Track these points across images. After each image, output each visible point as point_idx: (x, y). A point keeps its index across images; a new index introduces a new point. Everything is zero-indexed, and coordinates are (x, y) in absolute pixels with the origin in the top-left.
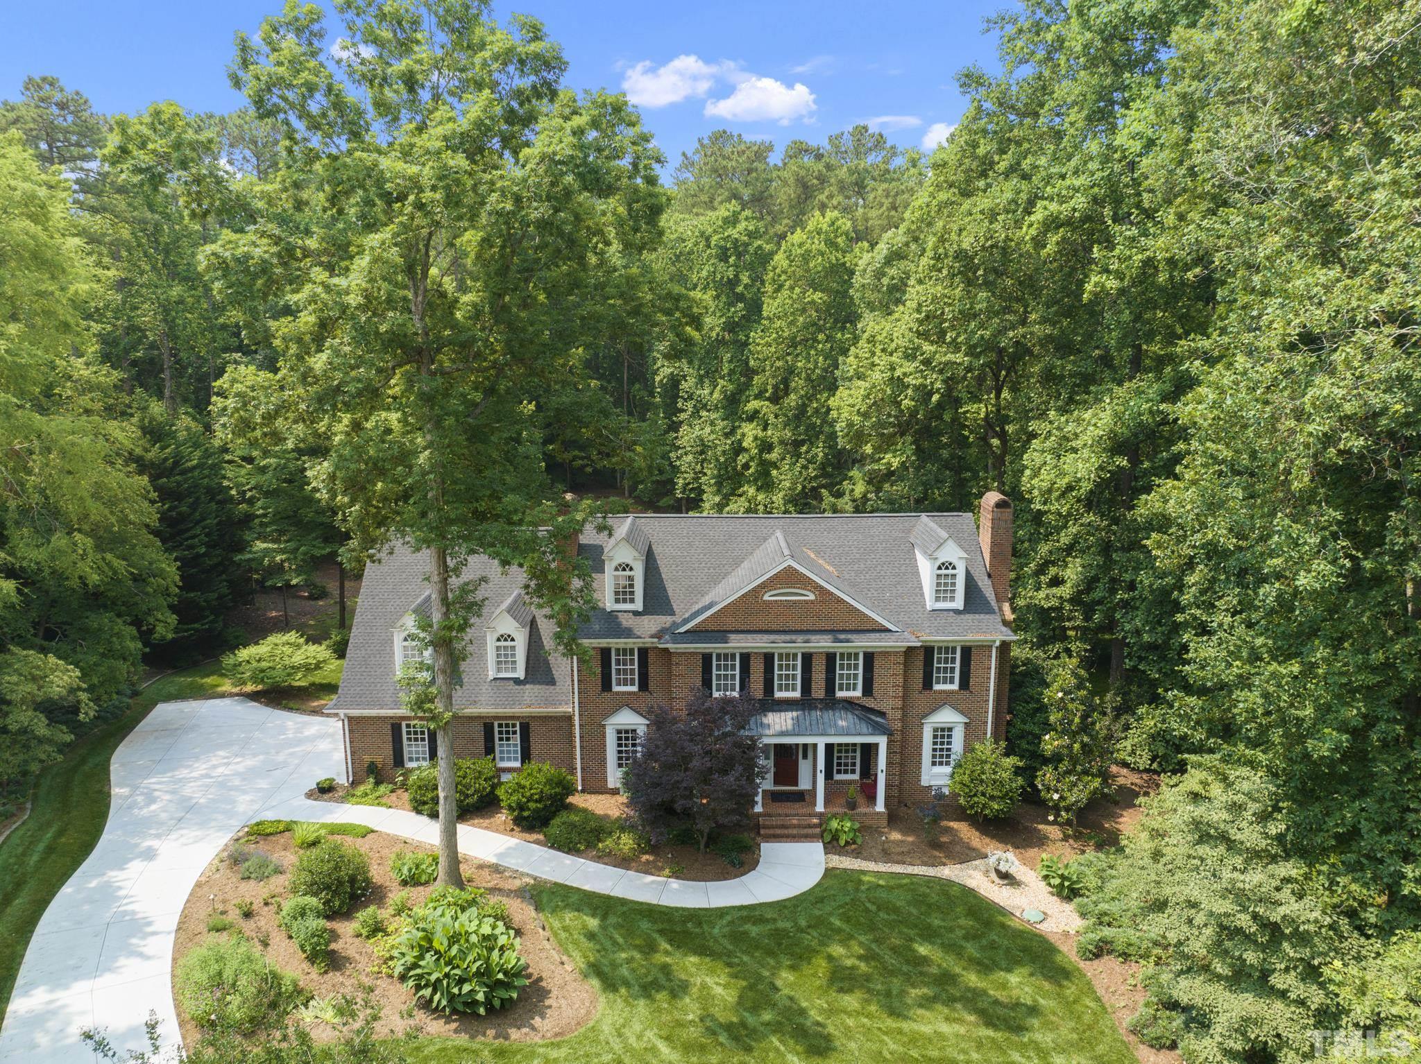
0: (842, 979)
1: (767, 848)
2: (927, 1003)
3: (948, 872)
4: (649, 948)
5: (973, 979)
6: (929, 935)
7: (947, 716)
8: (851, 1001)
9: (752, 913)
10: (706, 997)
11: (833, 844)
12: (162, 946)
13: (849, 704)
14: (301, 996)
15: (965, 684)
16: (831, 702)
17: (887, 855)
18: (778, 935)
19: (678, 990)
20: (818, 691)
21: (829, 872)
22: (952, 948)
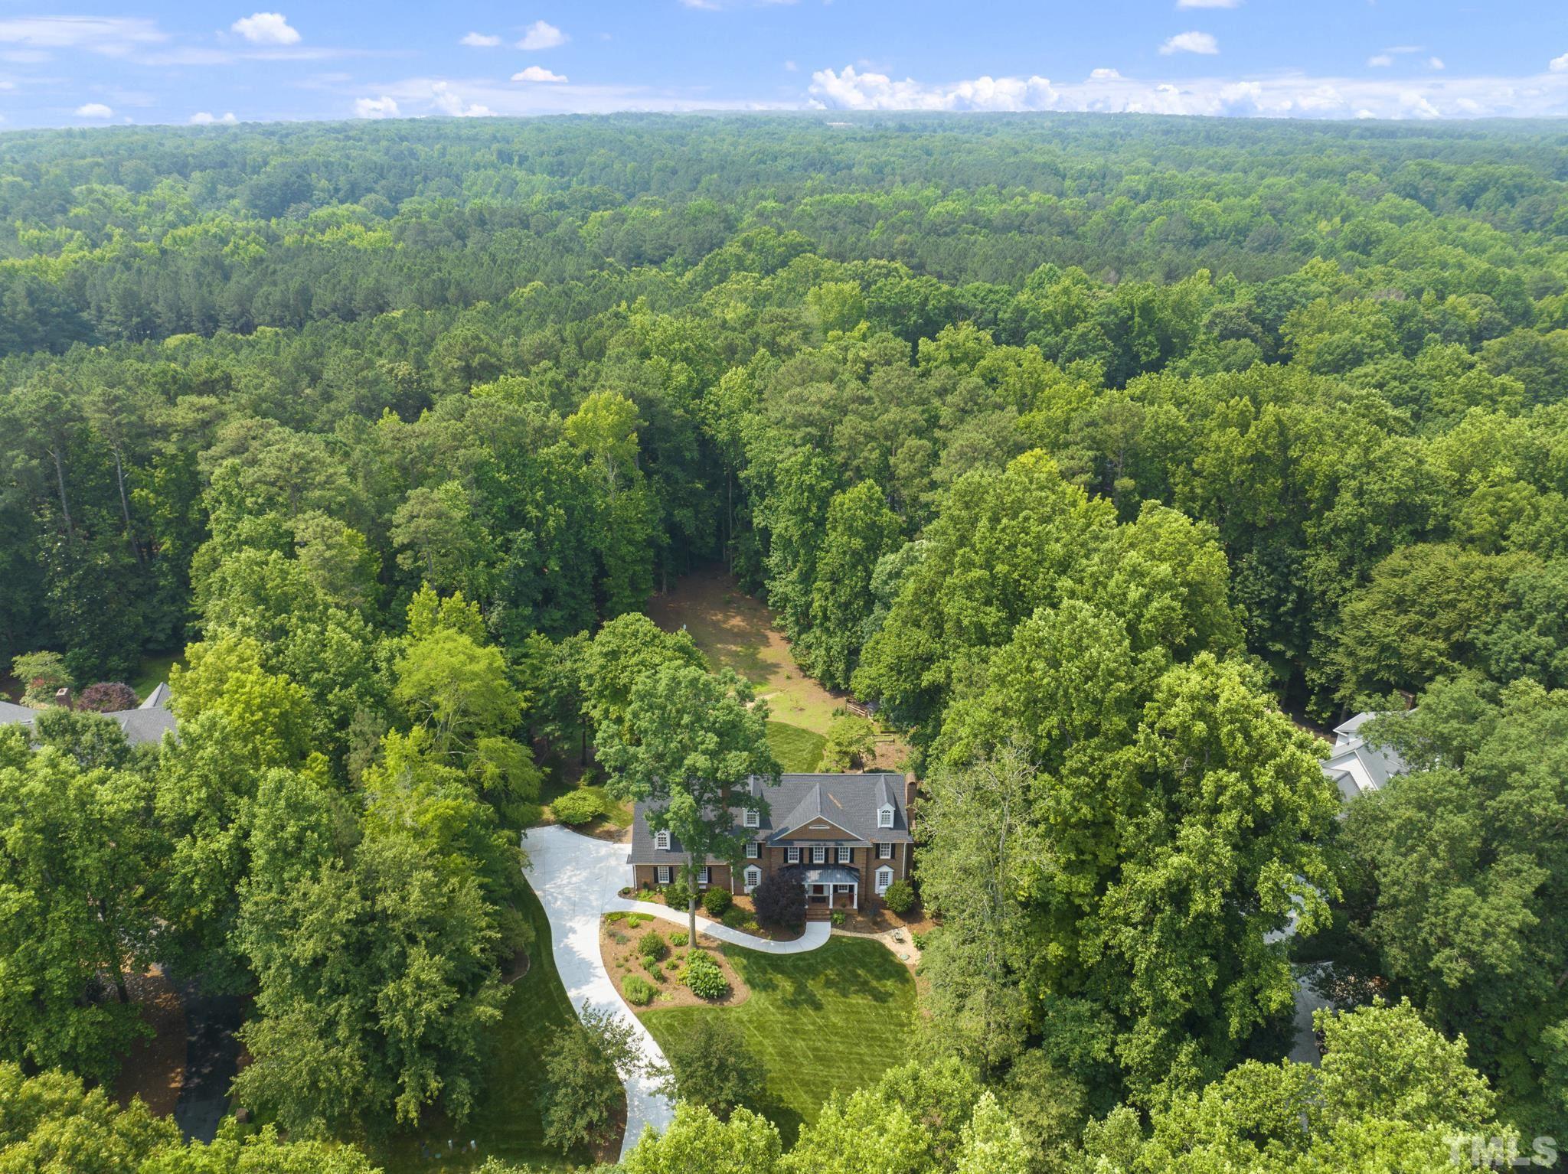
0: (829, 984)
1: (809, 924)
2: (856, 992)
3: (876, 936)
4: (765, 972)
5: (874, 983)
6: (863, 965)
7: (885, 869)
8: (831, 991)
9: (800, 956)
10: (784, 990)
11: (834, 925)
12: (602, 971)
13: (844, 866)
14: (659, 992)
15: (893, 856)
16: (837, 866)
17: (855, 929)
18: (810, 966)
19: (775, 988)
20: (831, 861)
21: (832, 937)
22: (870, 971)
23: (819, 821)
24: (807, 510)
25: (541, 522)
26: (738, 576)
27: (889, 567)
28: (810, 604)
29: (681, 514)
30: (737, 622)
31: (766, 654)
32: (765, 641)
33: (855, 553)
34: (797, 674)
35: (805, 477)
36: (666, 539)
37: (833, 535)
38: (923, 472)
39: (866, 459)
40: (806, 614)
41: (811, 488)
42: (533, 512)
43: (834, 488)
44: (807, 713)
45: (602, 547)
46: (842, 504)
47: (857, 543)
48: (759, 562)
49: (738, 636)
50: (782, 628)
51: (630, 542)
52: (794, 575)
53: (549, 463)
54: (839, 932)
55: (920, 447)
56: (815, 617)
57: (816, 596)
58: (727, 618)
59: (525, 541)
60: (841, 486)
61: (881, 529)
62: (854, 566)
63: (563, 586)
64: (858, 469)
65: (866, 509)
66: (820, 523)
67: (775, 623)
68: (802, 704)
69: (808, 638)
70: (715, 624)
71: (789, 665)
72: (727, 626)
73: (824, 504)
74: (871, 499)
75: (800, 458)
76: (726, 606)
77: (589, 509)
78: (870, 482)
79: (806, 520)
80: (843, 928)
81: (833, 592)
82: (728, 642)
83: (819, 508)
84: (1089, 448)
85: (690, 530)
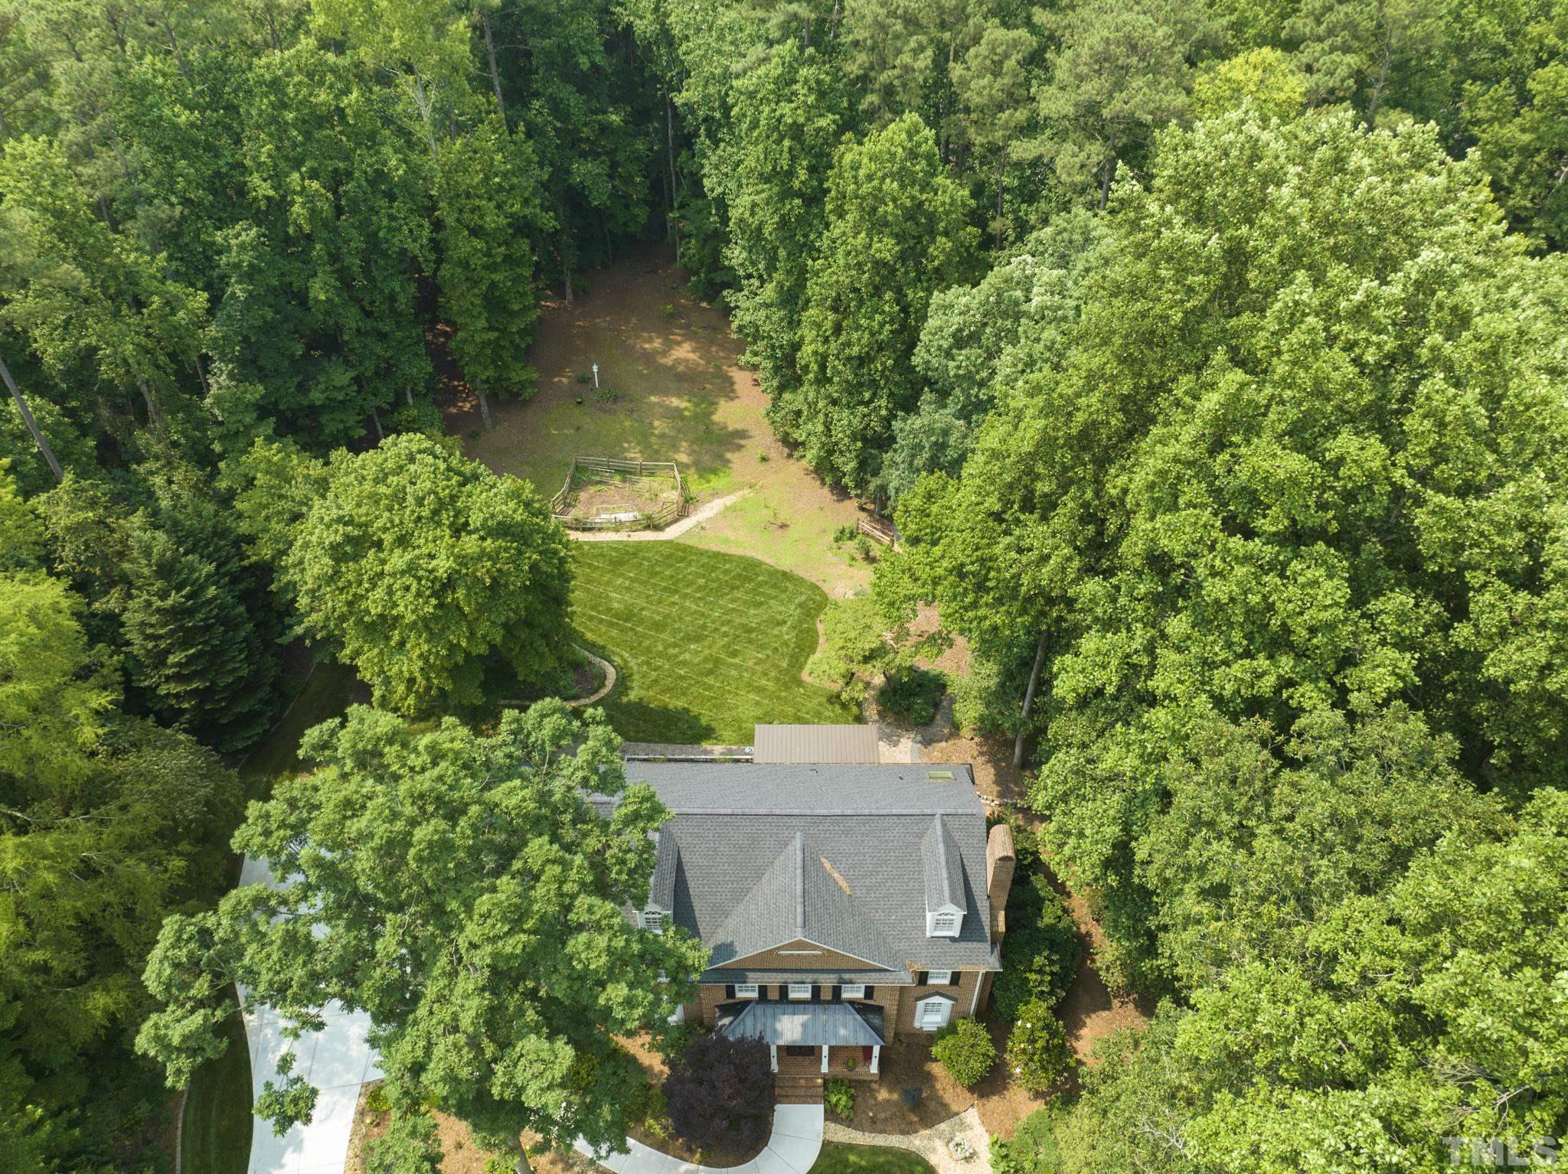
3: (915, 1142)
7: (937, 999)
13: (850, 1003)
15: (954, 981)
16: (836, 1003)
20: (827, 993)
21: (825, 1148)
23: (800, 945)
24: (790, 173)
25: (280, 205)
26: (688, 272)
27: (956, 320)
28: (796, 347)
29: (583, 170)
30: (684, 352)
31: (728, 414)
32: (728, 389)
33: (879, 264)
34: (777, 451)
35: (785, 108)
36: (549, 221)
37: (838, 228)
38: (1013, 99)
39: (907, 69)
40: (790, 359)
41: (796, 131)
42: (261, 188)
43: (841, 129)
44: (792, 533)
45: (413, 248)
46: (855, 166)
47: (886, 248)
48: (716, 255)
49: (684, 379)
50: (755, 368)
51: (476, 232)
52: (769, 292)
53: (275, 85)
54: (843, 1135)
55: (1015, 43)
56: (806, 369)
57: (808, 333)
58: (669, 345)
59: (242, 247)
60: (854, 124)
61: (932, 218)
62: (877, 291)
63: (352, 319)
64: (889, 91)
65: (904, 176)
66: (814, 198)
67: (743, 359)
68: (782, 517)
69: (794, 400)
70: (649, 358)
71: (763, 439)
72: (668, 361)
73: (821, 164)
74: (913, 155)
75: (774, 69)
76: (666, 324)
77: (380, 176)
78: (911, 118)
79: (787, 194)
80: (849, 1122)
81: (838, 329)
82: (666, 392)
83: (812, 170)
84: (1346, 49)
85: (599, 198)
